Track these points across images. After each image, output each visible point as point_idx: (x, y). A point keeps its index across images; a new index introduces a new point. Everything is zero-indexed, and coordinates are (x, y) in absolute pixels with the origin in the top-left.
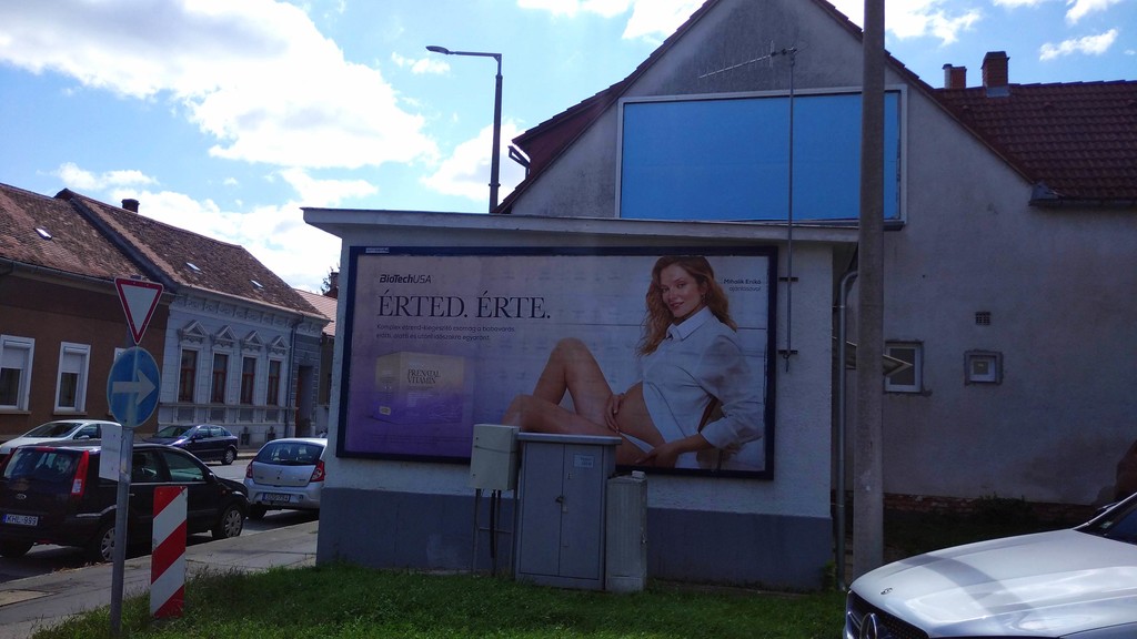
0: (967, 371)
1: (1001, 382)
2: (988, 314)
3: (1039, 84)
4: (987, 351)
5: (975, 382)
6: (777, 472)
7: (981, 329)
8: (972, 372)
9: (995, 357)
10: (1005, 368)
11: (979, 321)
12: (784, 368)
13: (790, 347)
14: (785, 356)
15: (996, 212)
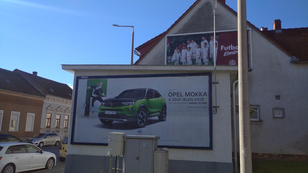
0: (273, 114)
1: (284, 117)
2: (279, 96)
3: (291, 29)
4: (279, 108)
5: (276, 118)
6: (214, 147)
7: (277, 101)
8: (275, 114)
9: (282, 109)
10: (285, 113)
11: (276, 98)
12: (215, 112)
13: (216, 105)
14: (215, 108)
15: (280, 65)
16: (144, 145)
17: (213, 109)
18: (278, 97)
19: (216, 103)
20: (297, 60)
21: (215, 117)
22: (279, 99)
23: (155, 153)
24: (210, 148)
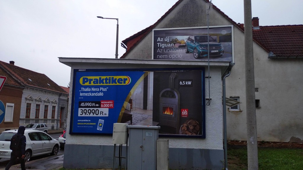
3: (267, 26)
12: (208, 104)
13: (209, 97)
14: (208, 100)
15: (259, 60)
16: (147, 134)
20: (274, 56)
21: (207, 108)
22: (257, 91)
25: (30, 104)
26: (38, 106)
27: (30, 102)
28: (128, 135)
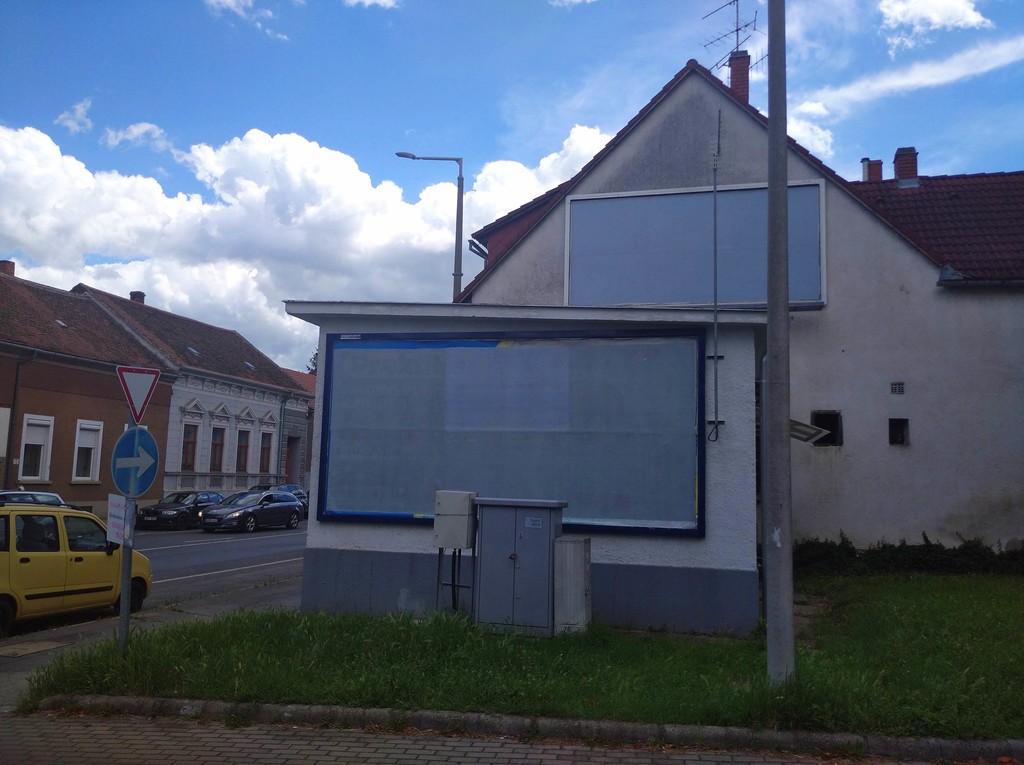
2: (903, 384)
3: (945, 176)
6: (708, 531)
7: (896, 398)
11: (894, 390)
12: (713, 437)
13: (717, 418)
14: (713, 426)
15: (907, 292)
16: (528, 523)
17: (709, 429)
18: (898, 388)
19: (716, 413)
20: (956, 277)
21: (712, 449)
22: (901, 391)
23: (556, 544)
24: (698, 533)
25: (195, 427)
26: (218, 433)
27: (195, 421)
28: (475, 525)
